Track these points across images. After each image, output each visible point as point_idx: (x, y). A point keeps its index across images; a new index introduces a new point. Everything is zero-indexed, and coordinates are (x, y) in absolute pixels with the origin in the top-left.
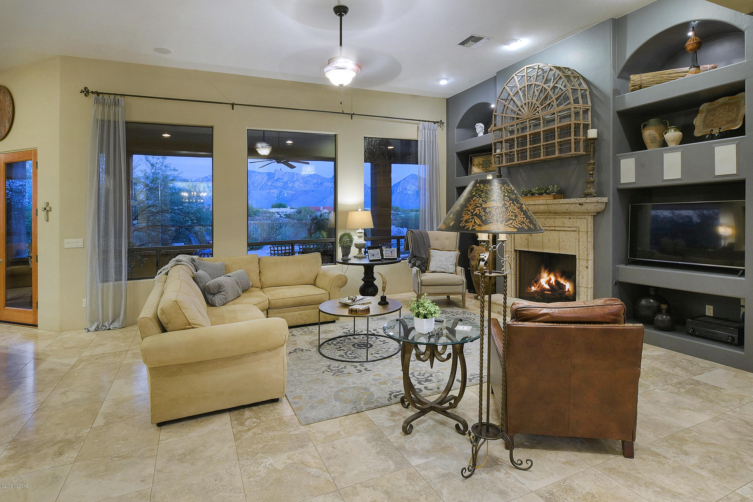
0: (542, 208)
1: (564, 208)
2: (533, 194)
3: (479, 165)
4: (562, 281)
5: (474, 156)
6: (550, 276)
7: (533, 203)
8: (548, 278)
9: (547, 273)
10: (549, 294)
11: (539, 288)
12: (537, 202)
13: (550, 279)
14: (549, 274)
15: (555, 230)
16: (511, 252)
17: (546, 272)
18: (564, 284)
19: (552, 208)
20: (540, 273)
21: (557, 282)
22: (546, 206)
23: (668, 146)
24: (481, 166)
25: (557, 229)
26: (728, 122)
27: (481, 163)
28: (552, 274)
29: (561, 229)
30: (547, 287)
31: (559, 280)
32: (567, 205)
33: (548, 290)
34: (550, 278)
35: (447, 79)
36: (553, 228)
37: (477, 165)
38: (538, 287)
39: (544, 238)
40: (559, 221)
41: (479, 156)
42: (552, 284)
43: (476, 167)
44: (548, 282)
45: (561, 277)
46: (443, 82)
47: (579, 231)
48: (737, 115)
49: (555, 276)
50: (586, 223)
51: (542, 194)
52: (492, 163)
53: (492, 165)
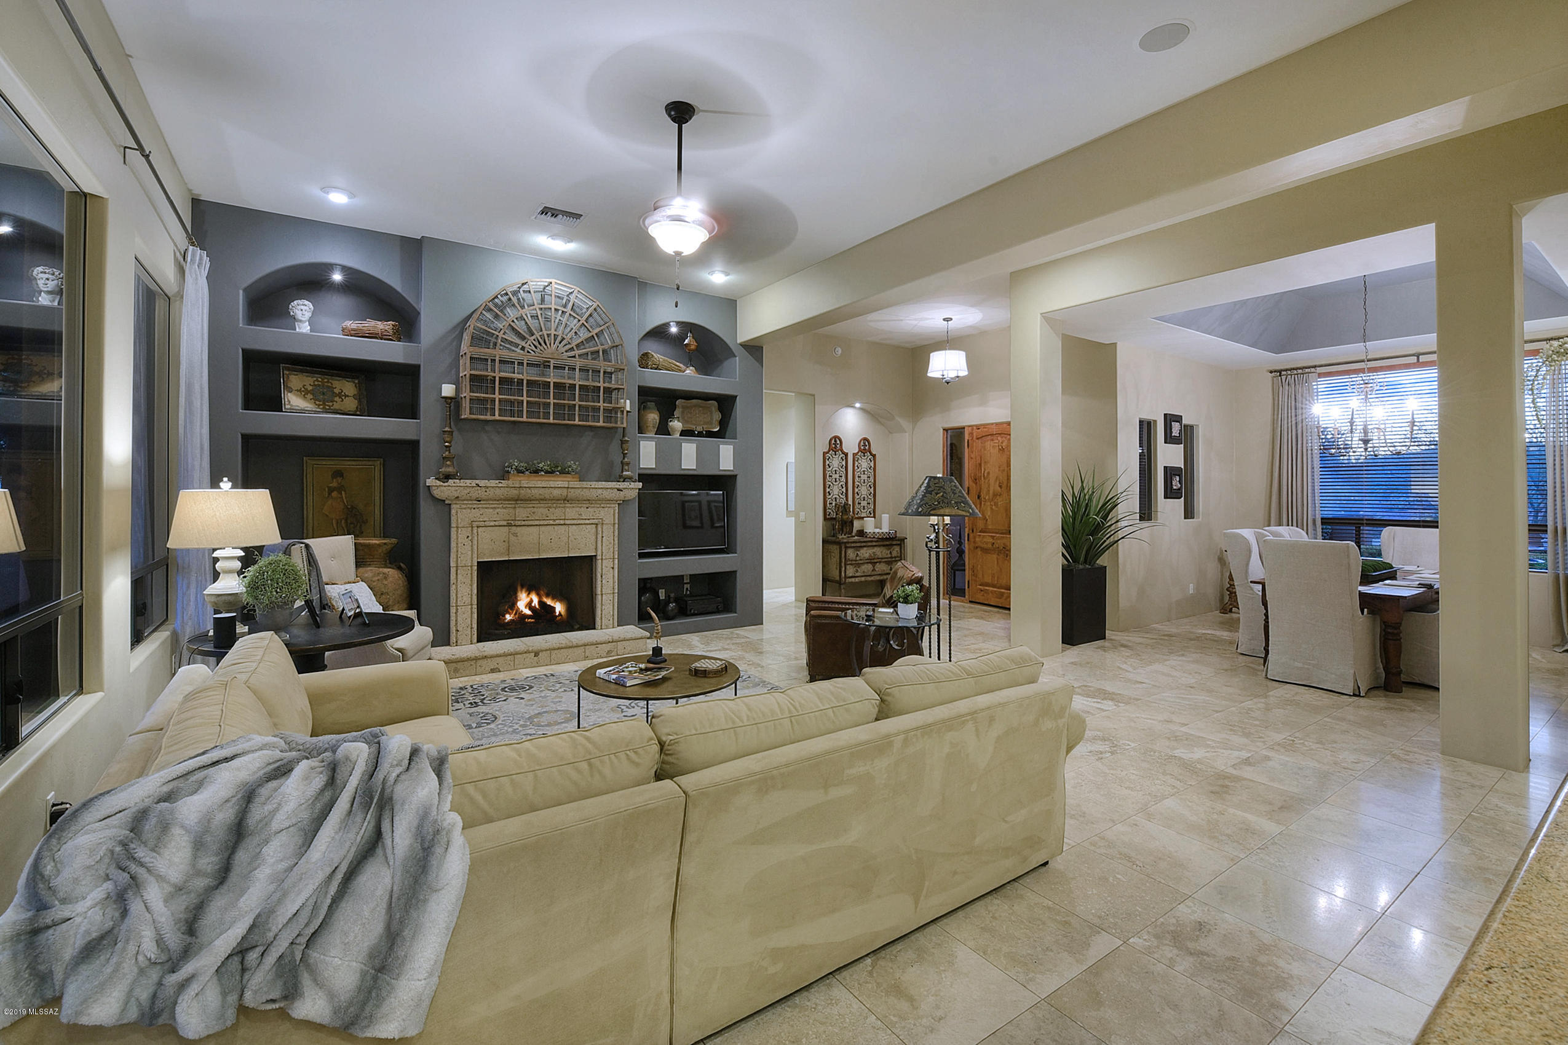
0: (556, 492)
1: (593, 494)
2: (536, 472)
3: (303, 393)
4: (549, 602)
5: (288, 369)
6: (530, 596)
7: (544, 484)
8: (528, 600)
9: (526, 592)
10: (532, 622)
11: (517, 616)
12: (552, 484)
13: (531, 601)
14: (529, 594)
15: (564, 524)
16: (471, 566)
17: (524, 590)
18: (552, 605)
19: (572, 494)
20: (516, 593)
21: (541, 603)
22: (565, 490)
23: (670, 435)
24: (310, 396)
25: (567, 522)
26: (705, 423)
27: (310, 388)
28: (534, 592)
29: (575, 522)
30: (528, 612)
31: (545, 600)
32: (600, 491)
33: (529, 617)
34: (531, 599)
35: (352, 195)
36: (562, 522)
37: (297, 390)
38: (515, 614)
39: (541, 536)
40: (571, 512)
41: (302, 371)
42: (535, 607)
43: (295, 394)
44: (529, 605)
45: (547, 596)
46: (338, 198)
47: (603, 524)
48: (712, 419)
49: (538, 595)
50: (609, 515)
51: (552, 472)
52: (339, 395)
53: (337, 399)
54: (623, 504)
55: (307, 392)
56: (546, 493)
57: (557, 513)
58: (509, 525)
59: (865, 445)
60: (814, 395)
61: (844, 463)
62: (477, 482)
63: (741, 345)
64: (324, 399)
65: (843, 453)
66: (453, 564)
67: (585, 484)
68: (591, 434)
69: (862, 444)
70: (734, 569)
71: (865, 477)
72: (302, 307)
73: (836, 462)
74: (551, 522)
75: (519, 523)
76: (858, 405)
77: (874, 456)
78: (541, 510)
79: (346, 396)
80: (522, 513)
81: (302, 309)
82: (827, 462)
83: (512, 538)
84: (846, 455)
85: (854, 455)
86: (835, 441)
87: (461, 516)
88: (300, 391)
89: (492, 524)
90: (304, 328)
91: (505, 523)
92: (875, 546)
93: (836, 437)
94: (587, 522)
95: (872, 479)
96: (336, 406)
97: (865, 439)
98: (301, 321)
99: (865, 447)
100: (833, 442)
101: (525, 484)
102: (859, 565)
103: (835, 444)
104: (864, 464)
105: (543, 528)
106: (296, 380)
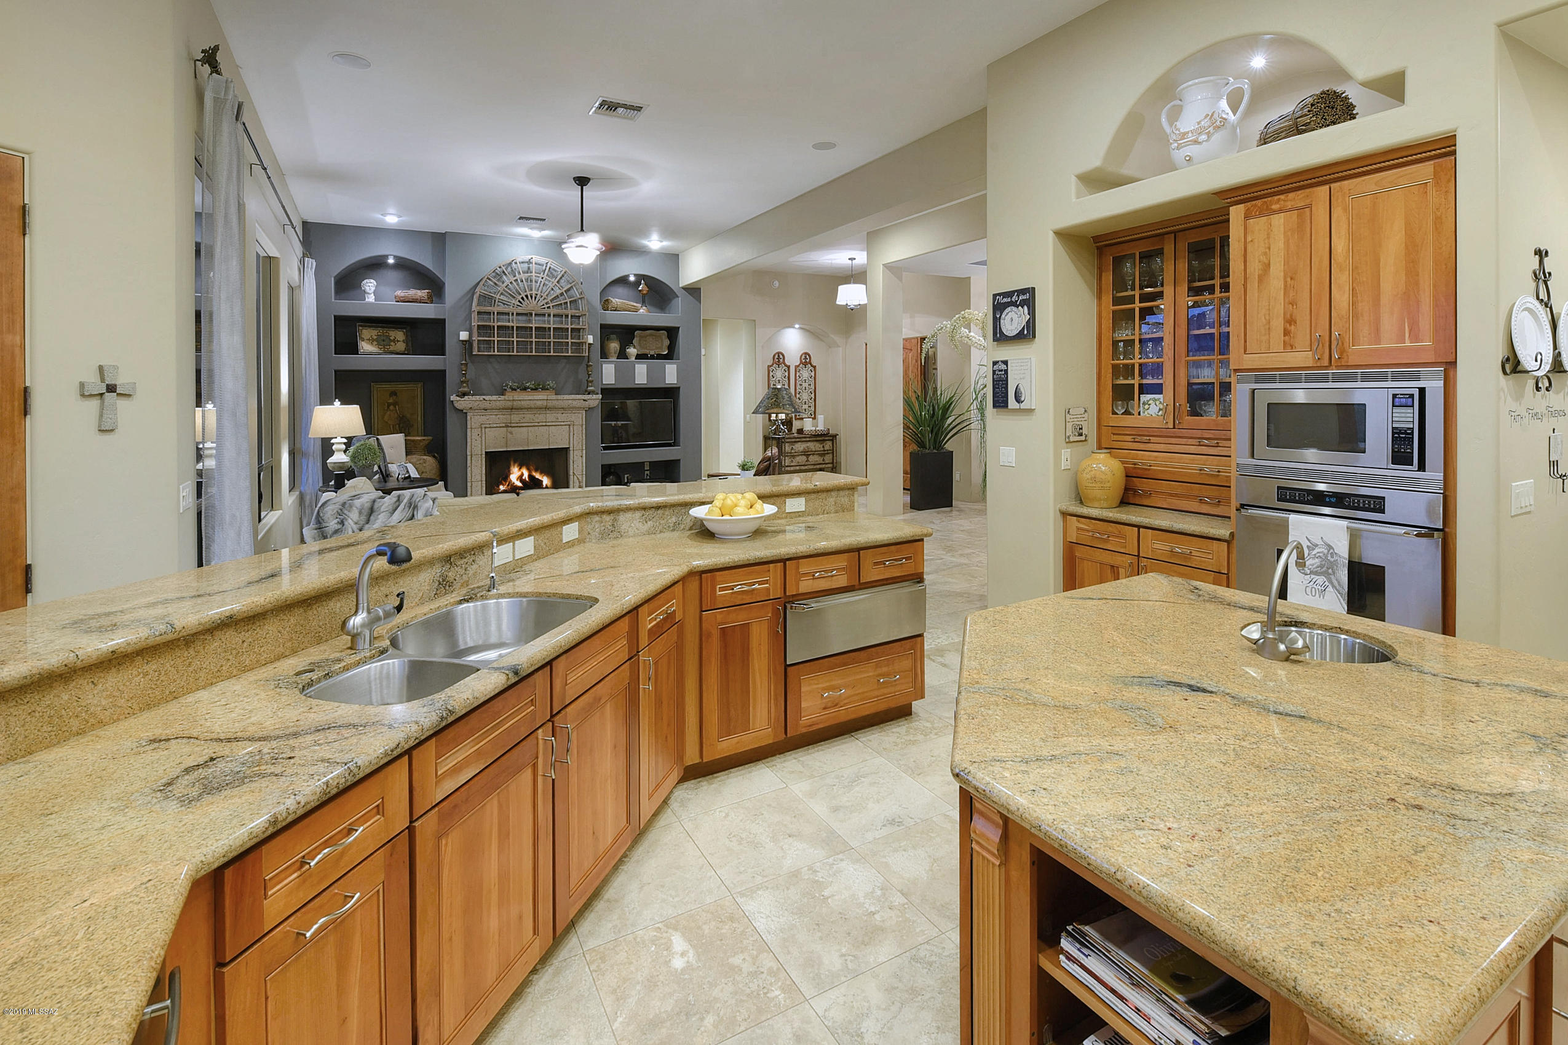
0: (539, 403)
1: (565, 404)
2: (525, 389)
3: (371, 341)
5: (361, 326)
6: (522, 472)
7: (530, 398)
8: (520, 474)
9: (518, 468)
11: (509, 487)
12: (536, 397)
14: (520, 469)
15: (546, 426)
16: (481, 455)
18: (540, 479)
19: (550, 404)
20: (510, 470)
21: (531, 477)
22: (545, 402)
23: (627, 359)
24: (375, 343)
25: (548, 424)
26: (657, 348)
27: (375, 337)
28: (526, 470)
29: (554, 424)
30: (520, 484)
31: (534, 474)
32: (570, 401)
33: (522, 488)
36: (544, 424)
37: (367, 340)
38: (511, 485)
39: (530, 435)
40: (550, 417)
41: (370, 327)
42: (525, 479)
43: (367, 343)
44: (521, 479)
45: (535, 472)
47: (574, 425)
48: (662, 345)
49: (529, 471)
50: (579, 418)
51: (536, 389)
52: (394, 341)
53: (392, 343)
54: (589, 410)
55: (373, 340)
56: (532, 404)
57: (540, 417)
58: (507, 426)
59: (806, 358)
60: (755, 321)
61: (787, 374)
62: (484, 397)
63: (683, 288)
64: (384, 343)
65: (786, 366)
66: (468, 453)
67: (559, 397)
68: (565, 361)
69: (803, 357)
70: (678, 458)
71: (806, 385)
72: (370, 284)
73: (779, 373)
74: (536, 424)
75: (514, 425)
76: (797, 326)
77: (815, 367)
78: (528, 415)
79: (398, 341)
80: (515, 418)
81: (370, 285)
82: (771, 374)
83: (509, 436)
84: (789, 367)
85: (797, 367)
86: (779, 356)
87: (473, 420)
88: (369, 340)
89: (495, 425)
90: (371, 298)
91: (504, 425)
92: (809, 441)
93: (779, 353)
94: (562, 423)
95: (812, 387)
96: (392, 348)
97: (806, 353)
98: (368, 293)
99: (806, 360)
100: (776, 357)
101: (516, 398)
102: (794, 457)
103: (779, 359)
104: (805, 373)
105: (530, 428)
106: (367, 333)
